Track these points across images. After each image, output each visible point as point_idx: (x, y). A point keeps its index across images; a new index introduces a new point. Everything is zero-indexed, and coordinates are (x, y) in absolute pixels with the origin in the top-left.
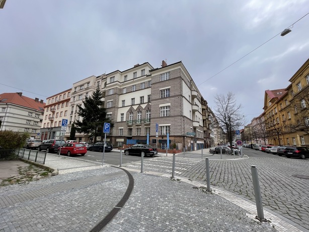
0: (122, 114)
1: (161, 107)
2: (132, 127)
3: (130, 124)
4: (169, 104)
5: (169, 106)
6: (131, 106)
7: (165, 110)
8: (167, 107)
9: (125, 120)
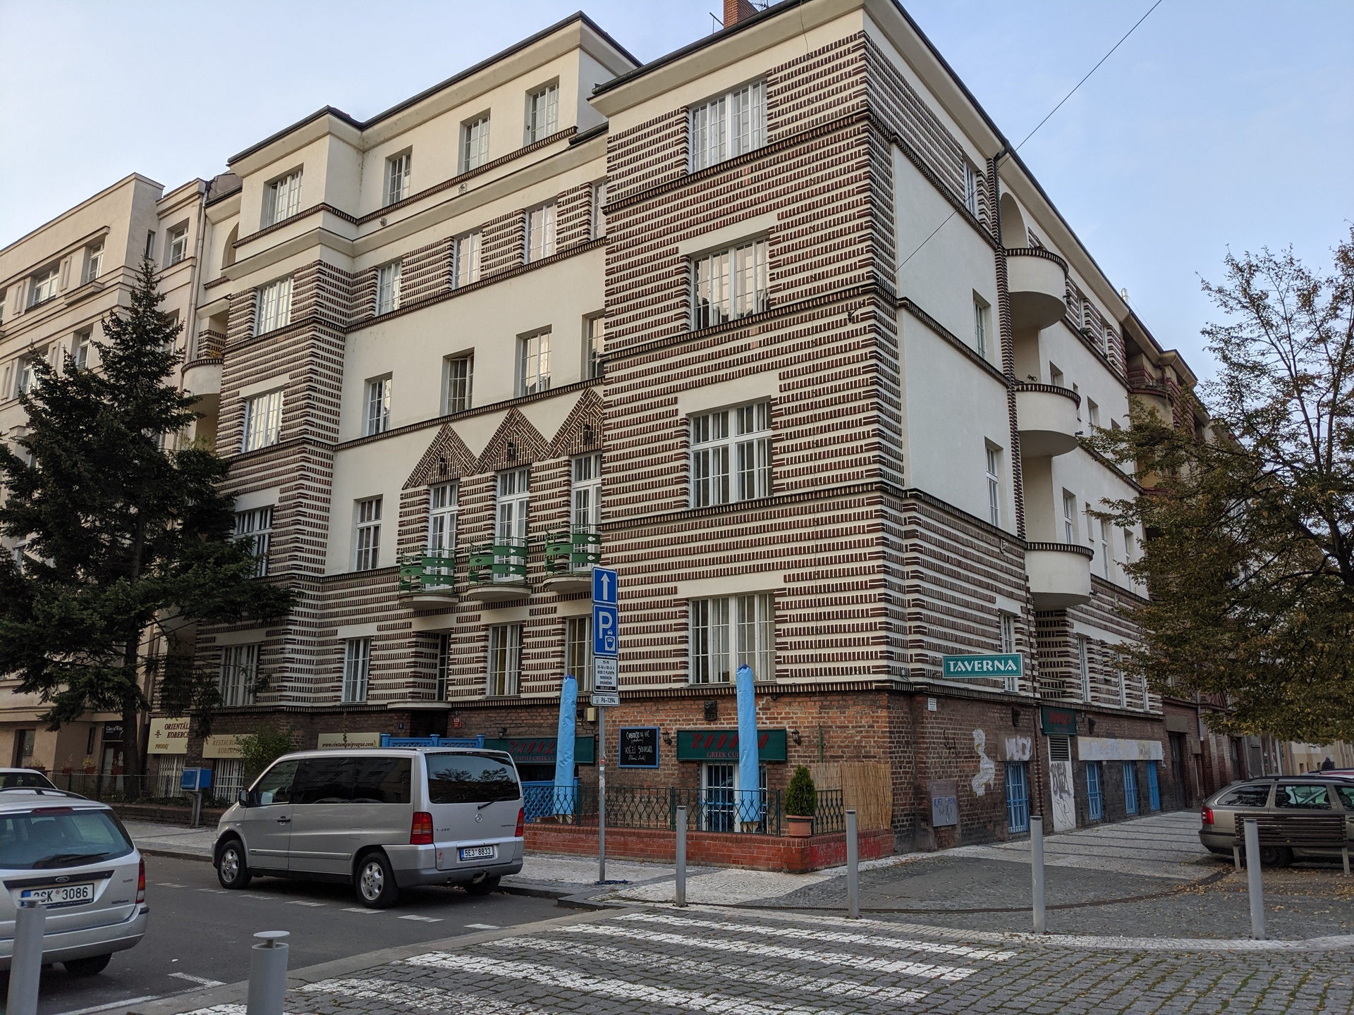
0: (371, 505)
1: (700, 420)
2: (450, 621)
3: (433, 593)
4: (766, 385)
5: (766, 404)
6: (444, 421)
7: (733, 440)
8: (744, 409)
9: (387, 557)
